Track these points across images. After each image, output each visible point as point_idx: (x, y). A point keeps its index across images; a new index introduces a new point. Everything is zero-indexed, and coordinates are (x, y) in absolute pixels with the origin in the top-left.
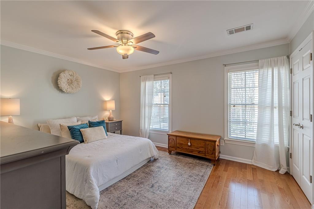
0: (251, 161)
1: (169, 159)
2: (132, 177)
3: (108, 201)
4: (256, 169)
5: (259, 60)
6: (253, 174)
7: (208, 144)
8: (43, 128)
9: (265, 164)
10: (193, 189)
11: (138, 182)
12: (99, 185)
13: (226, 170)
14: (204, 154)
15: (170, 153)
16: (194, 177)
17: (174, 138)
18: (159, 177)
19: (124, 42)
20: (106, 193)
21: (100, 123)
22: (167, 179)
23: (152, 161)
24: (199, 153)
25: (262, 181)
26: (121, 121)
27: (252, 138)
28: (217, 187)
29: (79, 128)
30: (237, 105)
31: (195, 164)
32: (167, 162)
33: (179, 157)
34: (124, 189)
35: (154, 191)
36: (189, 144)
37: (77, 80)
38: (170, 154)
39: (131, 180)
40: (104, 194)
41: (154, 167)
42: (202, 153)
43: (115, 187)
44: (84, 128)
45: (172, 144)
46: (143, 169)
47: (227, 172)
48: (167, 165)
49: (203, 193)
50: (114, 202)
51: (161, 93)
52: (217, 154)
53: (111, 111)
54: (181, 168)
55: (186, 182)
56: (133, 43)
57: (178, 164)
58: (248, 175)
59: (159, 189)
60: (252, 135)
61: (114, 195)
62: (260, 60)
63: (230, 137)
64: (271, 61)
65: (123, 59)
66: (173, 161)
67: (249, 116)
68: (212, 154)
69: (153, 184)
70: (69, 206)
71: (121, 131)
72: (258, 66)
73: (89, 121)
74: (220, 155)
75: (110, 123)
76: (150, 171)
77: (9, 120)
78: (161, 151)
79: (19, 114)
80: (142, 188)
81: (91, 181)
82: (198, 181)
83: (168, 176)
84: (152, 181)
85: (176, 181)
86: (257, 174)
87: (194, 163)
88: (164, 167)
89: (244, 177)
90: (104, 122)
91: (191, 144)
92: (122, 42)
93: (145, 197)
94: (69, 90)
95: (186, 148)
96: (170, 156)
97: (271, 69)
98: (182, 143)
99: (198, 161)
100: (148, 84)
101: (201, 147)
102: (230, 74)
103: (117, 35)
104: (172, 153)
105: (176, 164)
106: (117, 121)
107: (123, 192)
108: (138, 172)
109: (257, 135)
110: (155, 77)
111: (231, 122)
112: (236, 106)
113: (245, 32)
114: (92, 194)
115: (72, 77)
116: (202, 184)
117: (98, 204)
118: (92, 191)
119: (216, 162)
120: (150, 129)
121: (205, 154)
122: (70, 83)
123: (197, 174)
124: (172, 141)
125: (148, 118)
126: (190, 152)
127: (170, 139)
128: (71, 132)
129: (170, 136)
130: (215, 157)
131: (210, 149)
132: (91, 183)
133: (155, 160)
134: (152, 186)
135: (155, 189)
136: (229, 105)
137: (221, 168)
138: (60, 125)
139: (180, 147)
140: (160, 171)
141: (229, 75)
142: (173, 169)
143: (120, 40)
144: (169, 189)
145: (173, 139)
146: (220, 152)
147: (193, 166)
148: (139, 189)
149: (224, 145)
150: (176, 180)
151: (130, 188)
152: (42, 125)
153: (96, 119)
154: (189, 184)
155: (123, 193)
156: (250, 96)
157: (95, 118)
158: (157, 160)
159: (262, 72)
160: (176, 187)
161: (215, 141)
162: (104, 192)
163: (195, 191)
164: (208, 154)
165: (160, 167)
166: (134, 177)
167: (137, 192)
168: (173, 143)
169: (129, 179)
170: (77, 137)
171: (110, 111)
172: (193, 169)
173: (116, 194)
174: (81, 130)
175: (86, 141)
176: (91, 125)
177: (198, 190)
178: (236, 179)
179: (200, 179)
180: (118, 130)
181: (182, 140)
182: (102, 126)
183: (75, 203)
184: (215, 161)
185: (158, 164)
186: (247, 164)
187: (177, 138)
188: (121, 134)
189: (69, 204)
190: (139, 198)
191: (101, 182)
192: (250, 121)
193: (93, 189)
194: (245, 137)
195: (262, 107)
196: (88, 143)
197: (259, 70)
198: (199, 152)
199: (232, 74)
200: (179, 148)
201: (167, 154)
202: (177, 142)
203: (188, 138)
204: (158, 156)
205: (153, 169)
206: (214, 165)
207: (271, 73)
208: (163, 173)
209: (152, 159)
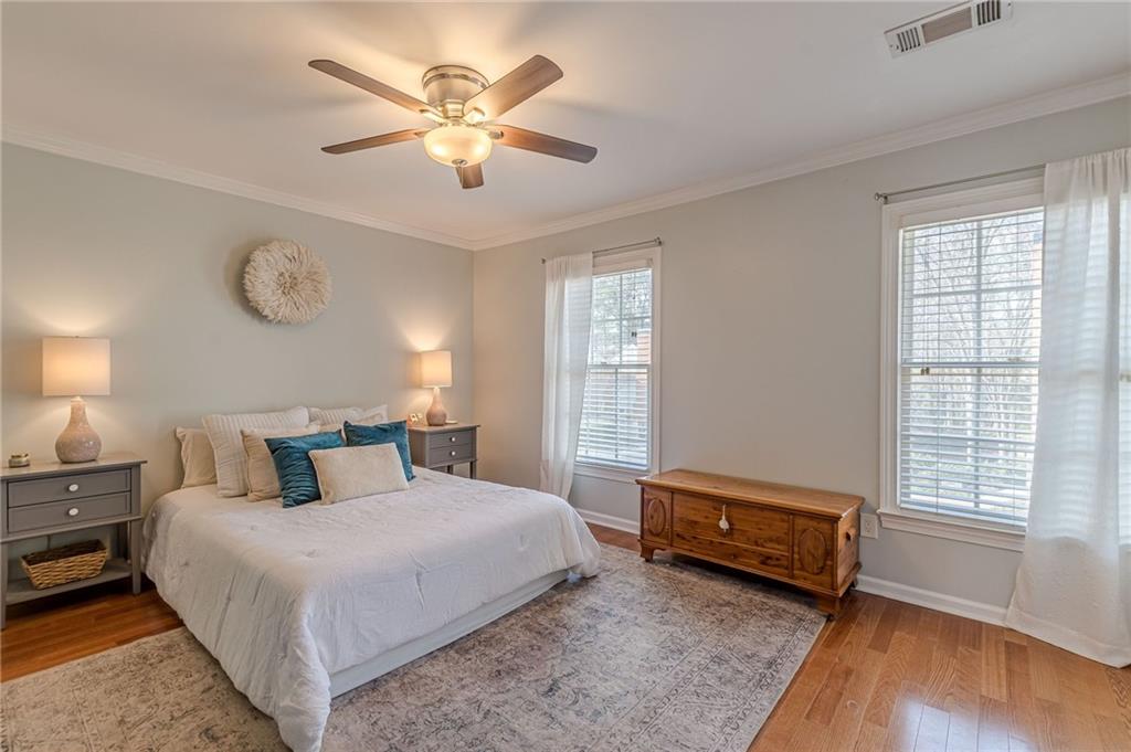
0: (1001, 611)
1: (641, 581)
2: (480, 642)
3: (364, 735)
4: (1025, 648)
5: (1044, 166)
6: (1009, 671)
7: (805, 530)
8: (190, 445)
9: (1074, 633)
10: (722, 715)
11: (500, 668)
12: (338, 668)
13: (880, 644)
14: (787, 568)
15: (648, 554)
16: (734, 662)
17: (665, 497)
18: (587, 650)
19: (450, 114)
20: (366, 699)
21: (385, 430)
22: (619, 661)
23: (569, 584)
24: (763, 563)
25: (1052, 710)
26: (473, 429)
27: (1008, 511)
28: (830, 721)
29: (304, 445)
30: (938, 365)
31: (746, 609)
32: (630, 593)
33: (685, 576)
34: (437, 692)
35: (555, 712)
36: (724, 524)
37: (314, 277)
38: (647, 561)
39: (473, 652)
40: (359, 704)
41: (574, 612)
42: (777, 563)
43: (406, 680)
44: (325, 448)
45: (655, 518)
46: (528, 614)
47: (886, 652)
48: (626, 603)
49: (762, 740)
50: (386, 743)
51: (621, 320)
52: (841, 573)
53: (437, 389)
54: (683, 622)
55: (695, 682)
56: (483, 114)
57: (676, 604)
58: (984, 675)
59: (576, 702)
60: (1009, 500)
61: (395, 712)
62: (1048, 165)
63: (903, 505)
64: (1105, 164)
65: (464, 187)
66: (654, 589)
67: (1007, 424)
68: (821, 570)
69: (555, 682)
70: (220, 742)
71: (471, 463)
72: (1042, 191)
73: (346, 422)
74: (859, 576)
75: (431, 434)
76: (557, 625)
77: (72, 413)
78: (614, 547)
79: (108, 393)
80: (509, 690)
81: (298, 652)
82: (750, 684)
83: (622, 651)
84: (553, 666)
85: (652, 677)
86: (1027, 675)
87: (741, 603)
88: (613, 613)
89: (961, 683)
90: (403, 428)
91: (730, 524)
92: (445, 112)
93: (513, 732)
94: (285, 311)
95: (712, 542)
96: (645, 567)
97: (1106, 205)
98: (694, 518)
99: (759, 597)
100: (572, 287)
101: (771, 540)
102: (907, 234)
103: (426, 84)
104: (655, 557)
105: (667, 603)
106: (462, 425)
107: (432, 705)
108: (508, 624)
109: (1034, 500)
110: (600, 259)
111: (912, 439)
112: (932, 371)
113: (977, 34)
114: (299, 703)
115: (293, 267)
116: (766, 701)
117: (319, 743)
118: (300, 691)
119: (838, 604)
120: (578, 459)
121: (790, 568)
122: (289, 285)
123: (749, 653)
124: (656, 510)
125: (570, 419)
126: (726, 556)
127: (650, 500)
128: (275, 458)
129: (647, 489)
130: (834, 587)
131: (813, 551)
132: (299, 659)
133: (585, 581)
134: (551, 690)
135: (559, 701)
136: (903, 369)
137: (862, 633)
138: (242, 432)
139: (686, 536)
140: (595, 627)
141: (904, 240)
142: (650, 623)
143: (435, 107)
144: (617, 706)
145: (660, 501)
146: (857, 566)
147: (735, 616)
148: (494, 698)
149: (877, 537)
150: (653, 669)
151: (463, 687)
152: (189, 433)
153: (376, 418)
154: (706, 691)
155: (431, 709)
156: (1008, 343)
157: (372, 414)
158: (593, 583)
159: (1061, 216)
160: (649, 701)
161: (834, 519)
162: (362, 697)
163: (728, 730)
164: (802, 568)
165: (597, 611)
166: (488, 643)
167: (485, 706)
168: (661, 520)
169: (467, 651)
170: (297, 478)
171: (432, 389)
172: (734, 628)
173: (405, 706)
174: (312, 453)
175: (327, 493)
176: (355, 436)
177: (744, 726)
178: (925, 689)
179: (758, 677)
180: (461, 459)
181: (694, 509)
182: (394, 445)
183: (245, 729)
184: (834, 601)
185: (591, 599)
186: (980, 623)
187: (676, 496)
188: (472, 475)
189: (222, 730)
190: (489, 736)
191: (349, 656)
192: (1011, 439)
193: (302, 684)
194: (977, 504)
195: (1056, 374)
196: (333, 503)
197: (1045, 211)
198: (766, 560)
199: (917, 233)
200: (684, 538)
201: (637, 558)
202: (675, 515)
203: (718, 501)
204: (596, 564)
205: (569, 618)
206: (829, 619)
207: (1105, 219)
208: (607, 636)
209: (572, 577)
